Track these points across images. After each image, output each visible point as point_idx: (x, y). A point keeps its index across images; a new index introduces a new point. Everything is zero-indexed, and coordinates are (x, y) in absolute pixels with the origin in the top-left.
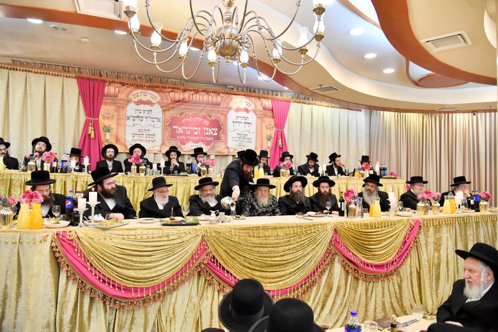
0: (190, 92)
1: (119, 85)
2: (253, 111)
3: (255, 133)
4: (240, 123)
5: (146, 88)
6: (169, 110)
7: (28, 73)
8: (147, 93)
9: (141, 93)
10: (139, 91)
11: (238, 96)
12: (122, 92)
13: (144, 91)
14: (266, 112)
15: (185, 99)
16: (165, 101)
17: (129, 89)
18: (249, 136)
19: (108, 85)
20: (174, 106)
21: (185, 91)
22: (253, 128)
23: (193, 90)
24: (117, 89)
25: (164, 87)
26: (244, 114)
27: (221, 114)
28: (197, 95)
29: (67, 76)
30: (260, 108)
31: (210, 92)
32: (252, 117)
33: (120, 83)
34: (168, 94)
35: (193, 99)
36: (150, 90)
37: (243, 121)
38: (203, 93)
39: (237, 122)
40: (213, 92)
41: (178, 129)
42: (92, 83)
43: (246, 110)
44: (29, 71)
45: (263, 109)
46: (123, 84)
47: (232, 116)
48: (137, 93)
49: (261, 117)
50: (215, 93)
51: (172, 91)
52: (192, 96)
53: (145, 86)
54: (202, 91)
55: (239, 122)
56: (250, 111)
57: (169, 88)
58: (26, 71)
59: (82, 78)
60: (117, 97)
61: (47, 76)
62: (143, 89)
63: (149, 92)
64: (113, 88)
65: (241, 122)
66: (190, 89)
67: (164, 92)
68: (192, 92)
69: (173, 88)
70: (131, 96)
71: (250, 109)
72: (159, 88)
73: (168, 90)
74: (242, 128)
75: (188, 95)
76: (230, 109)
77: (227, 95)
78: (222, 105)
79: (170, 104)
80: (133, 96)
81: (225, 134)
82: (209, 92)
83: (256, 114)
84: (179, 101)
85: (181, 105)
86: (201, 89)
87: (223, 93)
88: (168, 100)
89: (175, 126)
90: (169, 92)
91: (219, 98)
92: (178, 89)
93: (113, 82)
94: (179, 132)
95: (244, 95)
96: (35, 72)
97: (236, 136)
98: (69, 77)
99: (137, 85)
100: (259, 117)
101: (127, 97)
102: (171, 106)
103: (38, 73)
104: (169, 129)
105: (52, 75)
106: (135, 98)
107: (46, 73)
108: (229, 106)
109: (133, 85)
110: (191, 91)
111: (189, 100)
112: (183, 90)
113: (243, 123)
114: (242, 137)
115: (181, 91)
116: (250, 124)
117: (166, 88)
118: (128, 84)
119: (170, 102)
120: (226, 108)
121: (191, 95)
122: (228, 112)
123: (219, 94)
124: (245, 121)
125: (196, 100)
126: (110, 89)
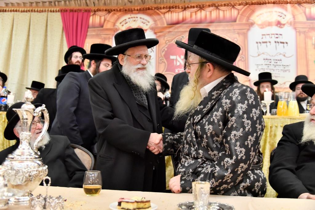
0: (192, 10)
1: (104, 13)
2: (291, 24)
3: (294, 58)
4: (268, 44)
5: (136, 12)
6: (164, 36)
7: (15, 13)
8: (137, 17)
9: (129, 18)
10: (127, 17)
11: (264, 5)
12: (108, 21)
13: (133, 16)
14: (312, 23)
15: (186, 20)
16: (159, 25)
17: (116, 16)
18: (285, 61)
19: (93, 15)
20: (171, 30)
21: (185, 9)
22: (290, 49)
23: (197, 7)
24: (103, 18)
25: (158, 8)
26: (275, 29)
27: (238, 33)
28: (203, 11)
29: (51, 11)
30: (301, 18)
31: (221, 6)
32: (288, 33)
33: (106, 10)
34: (162, 16)
35: (196, 18)
36: (141, 13)
37: (273, 40)
38: (211, 8)
39: (263, 42)
40: (225, 5)
41: (176, 60)
42: (76, 14)
43: (279, 24)
44: (16, 11)
45: (308, 19)
46: (109, 11)
47: (255, 34)
48: (125, 20)
49: (304, 32)
50: (228, 5)
51: (169, 11)
52: (196, 14)
53: (135, 10)
54: (209, 6)
55: (266, 42)
56: (284, 25)
57: (164, 8)
58: (13, 11)
59: (66, 11)
60: (102, 26)
61: (33, 13)
62: (132, 13)
63: (139, 16)
64: (99, 17)
65: (270, 42)
66: (192, 5)
67: (158, 14)
68: (195, 9)
69: (170, 8)
70: (118, 24)
71: (283, 22)
72: (152, 9)
73: (163, 11)
74: (271, 50)
75: (189, 13)
76: (252, 24)
77: (246, 7)
78: (240, 21)
79: (166, 28)
80: (121, 23)
81: (245, 60)
82: (219, 6)
83: (295, 29)
84: (177, 23)
85: (180, 27)
86: (208, 4)
87: (240, 5)
88: (163, 24)
89: (173, 55)
90: (164, 13)
91: (234, 12)
92: (176, 7)
93: (99, 10)
94: (178, 64)
95: (274, 3)
96: (22, 12)
97: (263, 62)
98: (54, 11)
99: (126, 10)
100: (300, 32)
101: (114, 25)
102: (168, 30)
103: (24, 11)
104: (165, 60)
105: (37, 11)
106: (123, 25)
107: (32, 10)
108: (251, 21)
109: (120, 10)
110: (194, 7)
111: (191, 20)
112: (182, 8)
113: (273, 43)
114: (273, 63)
115: (181, 10)
116: (285, 44)
117: (161, 8)
118: (114, 10)
119: (166, 25)
120: (246, 24)
121: (194, 14)
122: (249, 30)
123: (233, 6)
124: (277, 40)
125: (201, 19)
126: (95, 19)
